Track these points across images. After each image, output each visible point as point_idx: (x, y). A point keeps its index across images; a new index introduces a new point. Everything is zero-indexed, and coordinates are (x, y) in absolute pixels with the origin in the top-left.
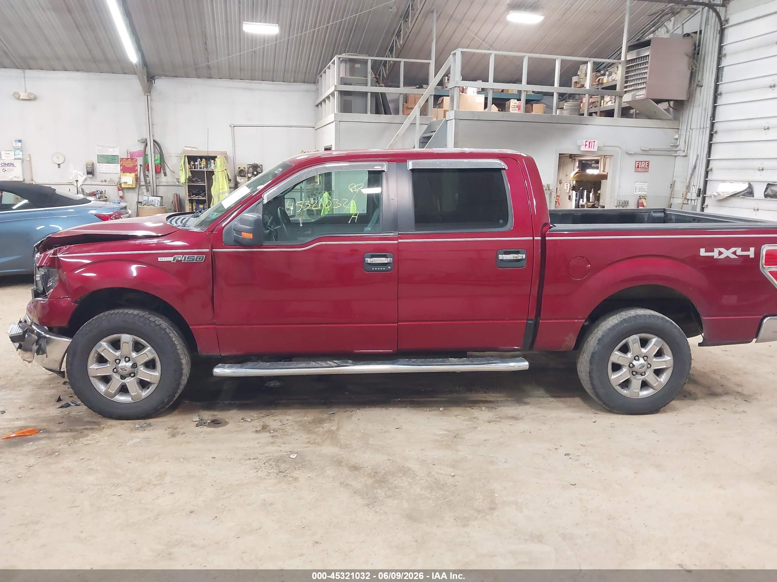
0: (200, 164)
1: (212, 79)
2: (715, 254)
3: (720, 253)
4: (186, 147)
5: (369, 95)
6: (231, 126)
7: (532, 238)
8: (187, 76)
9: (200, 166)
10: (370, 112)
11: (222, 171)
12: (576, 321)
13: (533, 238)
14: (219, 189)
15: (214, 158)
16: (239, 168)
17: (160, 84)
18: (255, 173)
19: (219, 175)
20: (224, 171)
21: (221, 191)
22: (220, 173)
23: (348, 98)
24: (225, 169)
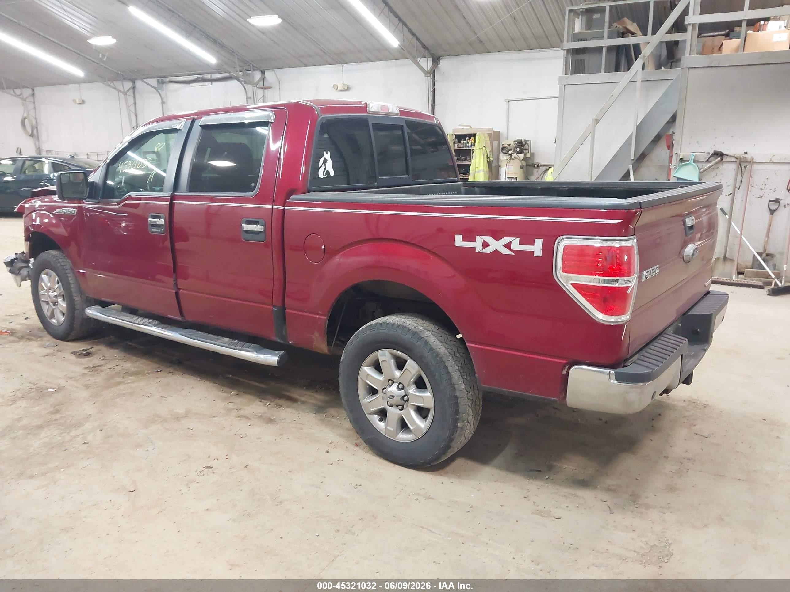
0: (468, 142)
1: (491, 53)
2: (477, 245)
3: (485, 245)
4: (460, 125)
5: (604, 50)
6: (506, 101)
7: (271, 206)
8: (467, 53)
9: (468, 145)
10: (604, 71)
11: (481, 149)
12: (318, 316)
13: (273, 207)
14: (476, 168)
15: (474, 135)
16: (503, 145)
17: (444, 64)
18: (518, 149)
19: (477, 152)
20: (482, 148)
21: (477, 170)
22: (478, 150)
23: (581, 57)
24: (484, 147)
